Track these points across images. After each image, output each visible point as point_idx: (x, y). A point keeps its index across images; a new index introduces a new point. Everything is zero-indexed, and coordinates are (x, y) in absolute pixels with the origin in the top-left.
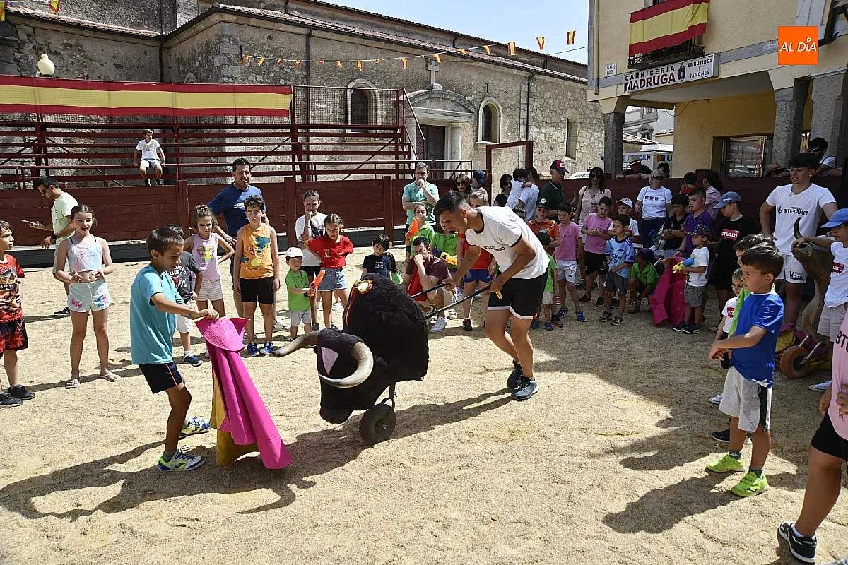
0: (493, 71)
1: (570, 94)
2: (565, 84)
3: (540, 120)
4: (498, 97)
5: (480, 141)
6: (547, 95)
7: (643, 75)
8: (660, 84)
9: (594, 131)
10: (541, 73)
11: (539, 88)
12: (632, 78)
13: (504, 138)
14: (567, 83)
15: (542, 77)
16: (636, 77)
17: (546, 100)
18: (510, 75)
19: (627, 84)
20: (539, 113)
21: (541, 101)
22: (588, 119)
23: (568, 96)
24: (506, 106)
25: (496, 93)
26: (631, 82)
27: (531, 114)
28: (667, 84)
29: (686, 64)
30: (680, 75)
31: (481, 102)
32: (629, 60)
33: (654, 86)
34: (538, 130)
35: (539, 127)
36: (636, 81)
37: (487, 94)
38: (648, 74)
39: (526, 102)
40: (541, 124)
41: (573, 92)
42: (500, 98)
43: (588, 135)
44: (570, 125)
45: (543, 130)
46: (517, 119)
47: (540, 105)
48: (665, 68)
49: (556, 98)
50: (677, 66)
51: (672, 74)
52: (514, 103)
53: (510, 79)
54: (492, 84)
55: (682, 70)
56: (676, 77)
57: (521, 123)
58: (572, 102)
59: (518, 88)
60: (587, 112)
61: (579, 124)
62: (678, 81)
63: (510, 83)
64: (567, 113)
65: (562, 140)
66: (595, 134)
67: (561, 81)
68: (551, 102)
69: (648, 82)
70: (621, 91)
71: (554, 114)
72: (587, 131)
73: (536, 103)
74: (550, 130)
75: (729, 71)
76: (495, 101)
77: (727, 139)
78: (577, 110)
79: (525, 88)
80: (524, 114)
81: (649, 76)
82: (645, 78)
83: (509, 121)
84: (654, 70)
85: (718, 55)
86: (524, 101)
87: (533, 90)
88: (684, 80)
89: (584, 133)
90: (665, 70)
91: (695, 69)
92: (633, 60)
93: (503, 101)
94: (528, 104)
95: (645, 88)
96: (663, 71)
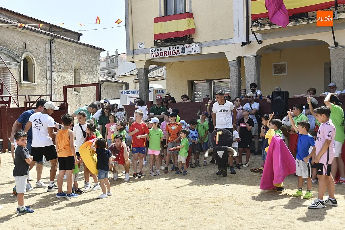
0: (28, 35)
1: (75, 52)
2: (72, 45)
3: (59, 67)
4: (32, 52)
5: (23, 82)
6: (62, 51)
7: (161, 50)
8: (172, 55)
9: (89, 74)
10: (58, 37)
11: (57, 47)
12: (155, 51)
13: (37, 79)
14: (73, 44)
15: (58, 40)
16: (158, 51)
17: (61, 55)
18: (39, 38)
19: (152, 53)
20: (57, 63)
21: (59, 56)
22: (86, 67)
23: (74, 52)
24: (38, 58)
25: (31, 49)
26: (155, 53)
27: (53, 64)
28: (175, 55)
29: (185, 46)
30: (182, 51)
31: (22, 55)
32: (155, 42)
33: (168, 56)
34: (57, 74)
35: (58, 72)
36: (158, 53)
37: (25, 50)
38: (164, 49)
39: (50, 56)
40: (59, 70)
41: (77, 50)
42: (33, 53)
43: (86, 77)
44: (75, 71)
45: (60, 74)
46: (44, 67)
47: (58, 58)
48: (174, 47)
49: (67, 54)
50: (181, 47)
51: (178, 50)
52: (42, 56)
53: (39, 40)
54: (28, 44)
55: (183, 49)
56: (180, 52)
57: (47, 70)
58: (76, 57)
59: (44, 46)
60: (85, 63)
61: (81, 71)
62: (181, 54)
63: (39, 43)
64: (74, 63)
65: (72, 81)
66: (90, 77)
67: (69, 43)
68: (64, 56)
69: (165, 53)
70: (149, 57)
71: (66, 64)
72: (85, 74)
73: (55, 57)
74: (64, 74)
75: (207, 51)
76: (31, 54)
77: (193, 81)
78: (79, 61)
79: (48, 47)
80: (49, 64)
81: (165, 50)
82: (163, 51)
83: (40, 68)
84: (168, 47)
85: (201, 43)
86: (48, 55)
87: (53, 48)
88: (185, 54)
89: (83, 76)
90: (174, 48)
91: (190, 49)
92: (156, 42)
93: (36, 55)
94: (51, 57)
95: (163, 56)
96: (173, 48)
